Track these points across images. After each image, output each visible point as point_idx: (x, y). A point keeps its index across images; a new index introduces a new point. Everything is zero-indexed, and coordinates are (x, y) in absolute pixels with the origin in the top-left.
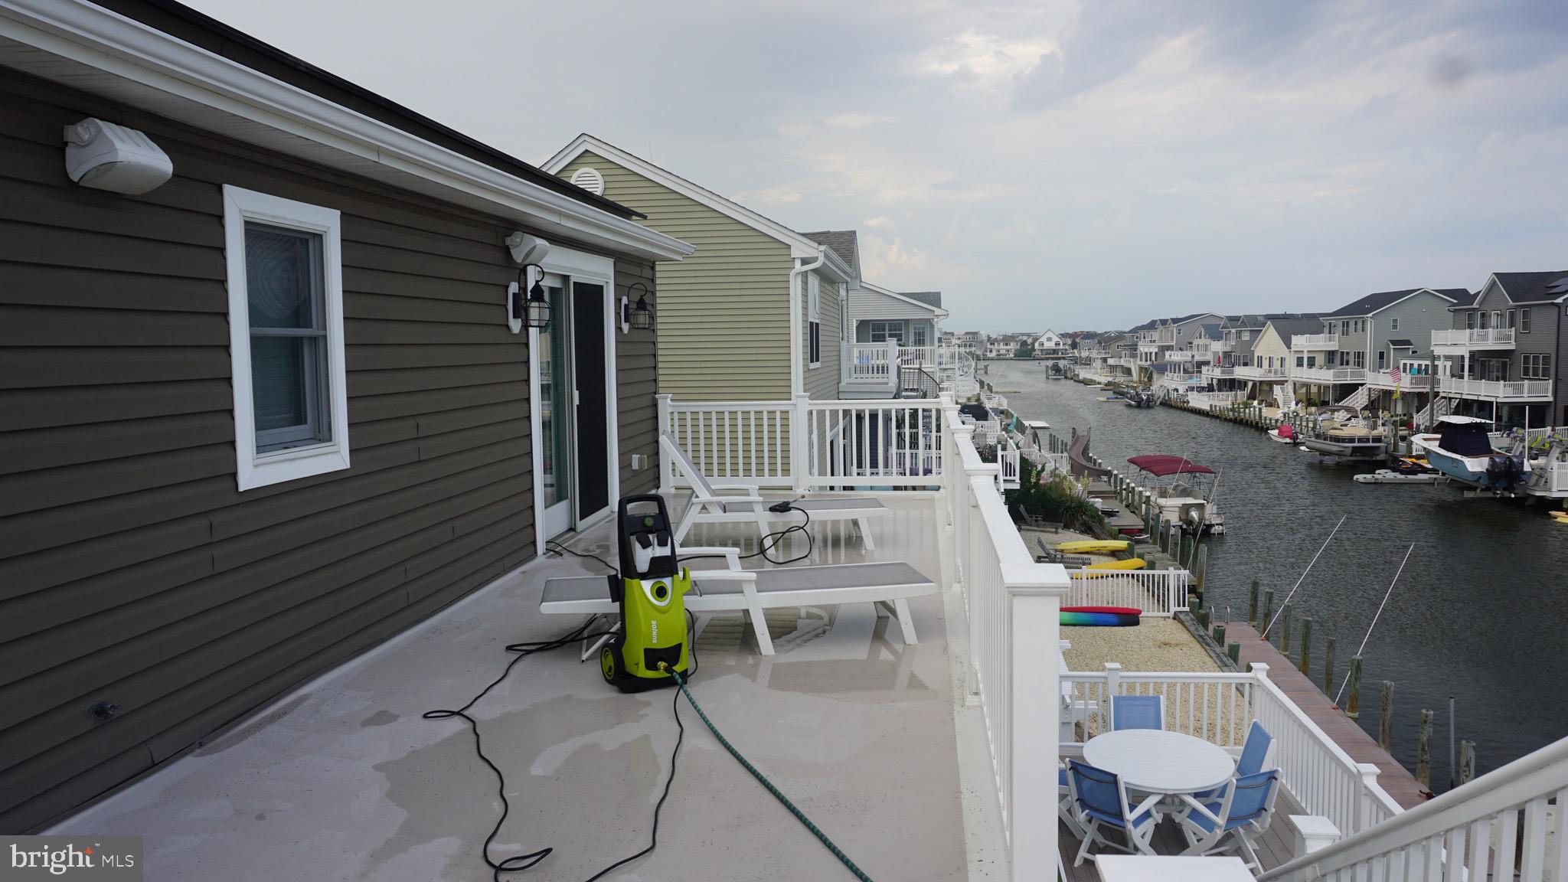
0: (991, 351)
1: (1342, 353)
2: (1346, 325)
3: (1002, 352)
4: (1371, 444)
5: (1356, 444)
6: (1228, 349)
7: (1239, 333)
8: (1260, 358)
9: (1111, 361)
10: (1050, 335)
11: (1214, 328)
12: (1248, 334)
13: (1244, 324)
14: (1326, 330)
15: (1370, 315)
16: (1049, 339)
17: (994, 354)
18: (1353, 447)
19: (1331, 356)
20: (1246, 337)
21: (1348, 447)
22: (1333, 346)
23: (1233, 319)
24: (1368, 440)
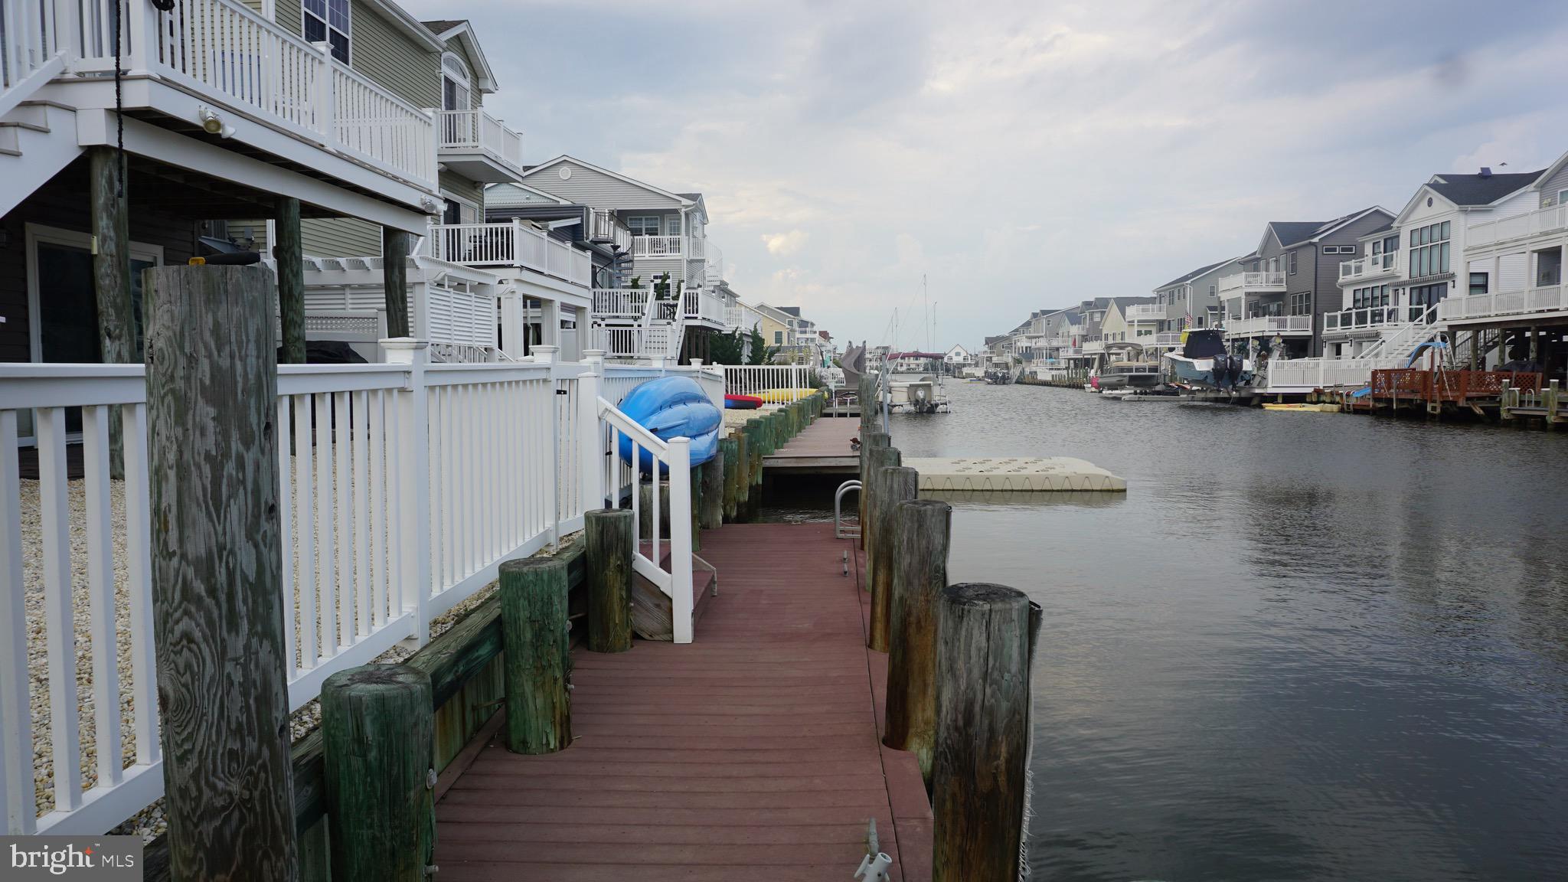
0: (901, 366)
1: (1169, 322)
2: (1172, 294)
3: (912, 366)
4: (1147, 373)
5: (1134, 374)
6: (1084, 333)
7: (1092, 314)
8: (1107, 336)
9: (995, 359)
10: (958, 349)
11: (1074, 317)
12: (1099, 315)
13: (1096, 307)
14: (1158, 300)
15: (1189, 282)
16: (958, 354)
17: (904, 368)
18: (1130, 377)
19: (1161, 325)
20: (1097, 318)
21: (1125, 376)
22: (1162, 316)
23: (1087, 304)
24: (1144, 370)
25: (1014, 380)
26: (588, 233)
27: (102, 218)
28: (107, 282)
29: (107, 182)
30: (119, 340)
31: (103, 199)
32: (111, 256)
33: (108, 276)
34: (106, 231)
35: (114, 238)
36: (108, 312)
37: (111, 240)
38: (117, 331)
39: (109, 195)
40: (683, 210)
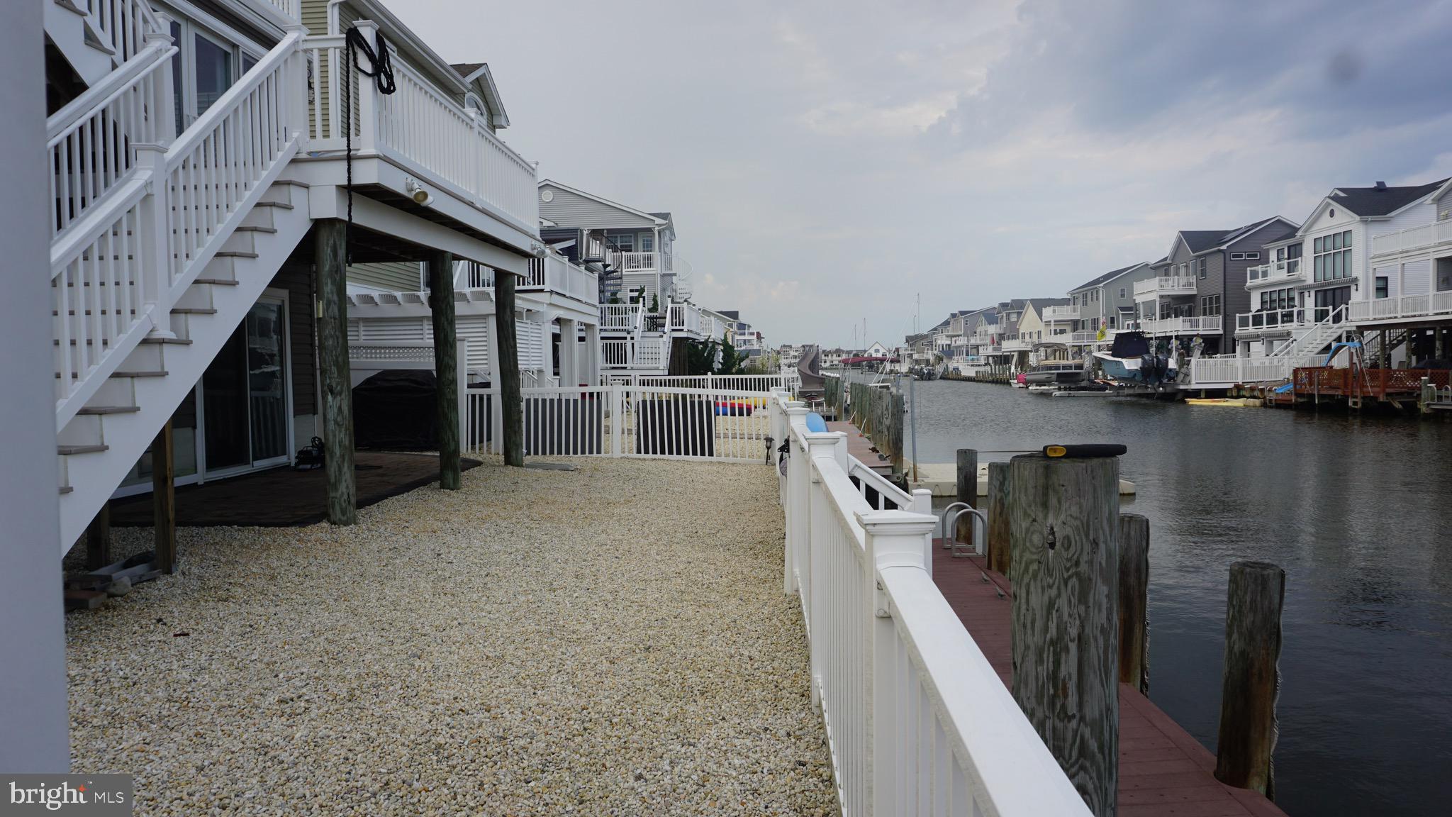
0: (825, 362)
1: (1083, 321)
2: (1085, 296)
3: (834, 363)
4: (1073, 371)
5: (1061, 371)
6: (1001, 332)
7: (1008, 315)
8: (1023, 335)
9: (916, 356)
10: (877, 347)
11: (990, 316)
12: (1015, 315)
13: (1012, 308)
14: (1072, 302)
15: (1101, 285)
16: (877, 351)
17: (828, 364)
18: (1058, 374)
19: (1075, 325)
20: (1014, 318)
21: (1053, 374)
22: (1076, 316)
23: (1004, 305)
24: (1070, 367)
25: (939, 376)
26: (581, 254)
27: (327, 284)
28: (331, 343)
29: (331, 251)
30: (340, 395)
31: (328, 266)
32: (335, 319)
33: (332, 336)
34: (330, 296)
35: (337, 302)
36: (331, 371)
37: (335, 304)
38: (339, 388)
39: (333, 263)
40: (657, 228)
